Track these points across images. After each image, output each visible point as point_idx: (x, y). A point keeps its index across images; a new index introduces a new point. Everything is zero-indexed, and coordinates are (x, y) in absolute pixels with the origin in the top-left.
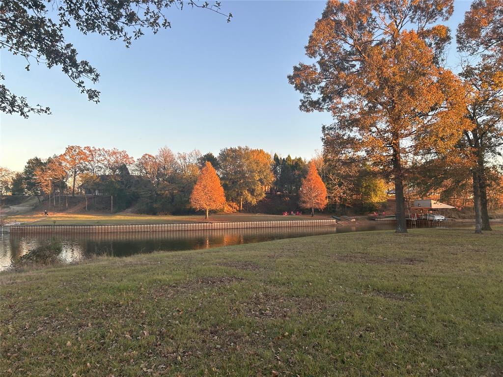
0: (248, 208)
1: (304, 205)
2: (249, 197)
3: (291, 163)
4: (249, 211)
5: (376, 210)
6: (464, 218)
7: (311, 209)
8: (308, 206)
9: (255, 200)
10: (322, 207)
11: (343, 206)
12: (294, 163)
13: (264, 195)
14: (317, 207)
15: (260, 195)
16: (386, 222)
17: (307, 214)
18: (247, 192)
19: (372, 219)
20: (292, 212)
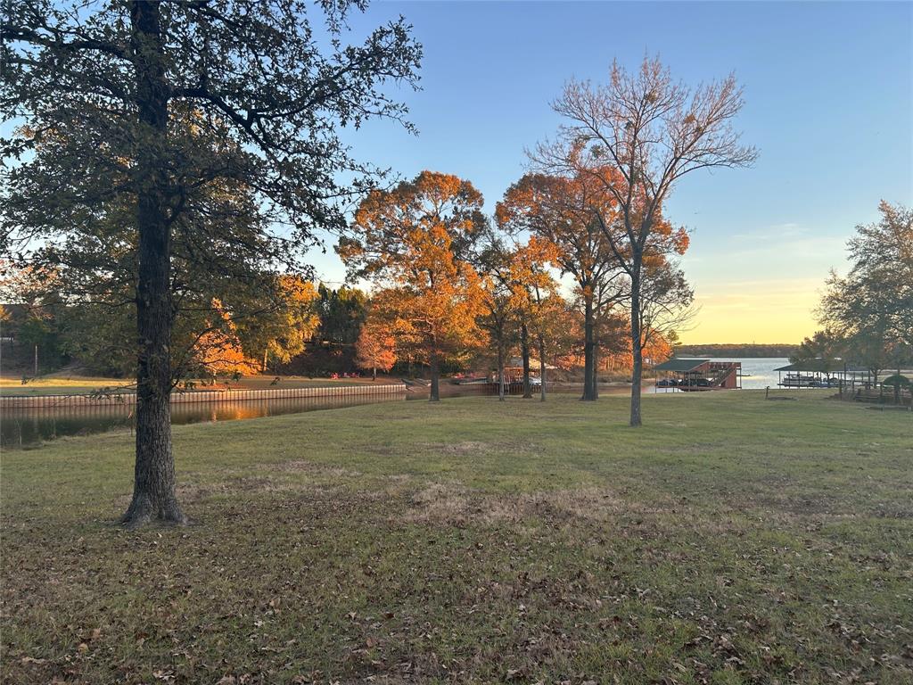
0: (277, 368)
1: (363, 364)
2: (279, 351)
3: (346, 299)
4: (278, 372)
5: (462, 371)
6: (574, 381)
7: (372, 369)
8: (368, 365)
9: (288, 355)
10: (388, 367)
11: (418, 364)
12: (350, 299)
13: (302, 348)
14: (381, 366)
15: (297, 347)
16: (475, 387)
17: (368, 377)
18: (275, 344)
19: (456, 383)
20: (345, 374)
